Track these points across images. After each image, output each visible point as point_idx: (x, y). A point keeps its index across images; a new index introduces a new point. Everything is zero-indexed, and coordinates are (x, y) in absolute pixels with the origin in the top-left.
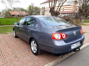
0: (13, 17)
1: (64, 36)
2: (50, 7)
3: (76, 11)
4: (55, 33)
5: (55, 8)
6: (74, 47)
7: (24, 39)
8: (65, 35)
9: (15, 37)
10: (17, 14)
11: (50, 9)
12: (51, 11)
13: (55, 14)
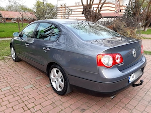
0: (7, 22)
1: (117, 59)
2: (83, 5)
3: (120, 13)
4: (103, 55)
5: (93, 6)
6: (133, 79)
7: (33, 63)
8: (119, 57)
9: (15, 61)
10: (16, 17)
11: (82, 7)
12: (86, 12)
13: (93, 18)
